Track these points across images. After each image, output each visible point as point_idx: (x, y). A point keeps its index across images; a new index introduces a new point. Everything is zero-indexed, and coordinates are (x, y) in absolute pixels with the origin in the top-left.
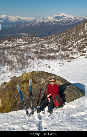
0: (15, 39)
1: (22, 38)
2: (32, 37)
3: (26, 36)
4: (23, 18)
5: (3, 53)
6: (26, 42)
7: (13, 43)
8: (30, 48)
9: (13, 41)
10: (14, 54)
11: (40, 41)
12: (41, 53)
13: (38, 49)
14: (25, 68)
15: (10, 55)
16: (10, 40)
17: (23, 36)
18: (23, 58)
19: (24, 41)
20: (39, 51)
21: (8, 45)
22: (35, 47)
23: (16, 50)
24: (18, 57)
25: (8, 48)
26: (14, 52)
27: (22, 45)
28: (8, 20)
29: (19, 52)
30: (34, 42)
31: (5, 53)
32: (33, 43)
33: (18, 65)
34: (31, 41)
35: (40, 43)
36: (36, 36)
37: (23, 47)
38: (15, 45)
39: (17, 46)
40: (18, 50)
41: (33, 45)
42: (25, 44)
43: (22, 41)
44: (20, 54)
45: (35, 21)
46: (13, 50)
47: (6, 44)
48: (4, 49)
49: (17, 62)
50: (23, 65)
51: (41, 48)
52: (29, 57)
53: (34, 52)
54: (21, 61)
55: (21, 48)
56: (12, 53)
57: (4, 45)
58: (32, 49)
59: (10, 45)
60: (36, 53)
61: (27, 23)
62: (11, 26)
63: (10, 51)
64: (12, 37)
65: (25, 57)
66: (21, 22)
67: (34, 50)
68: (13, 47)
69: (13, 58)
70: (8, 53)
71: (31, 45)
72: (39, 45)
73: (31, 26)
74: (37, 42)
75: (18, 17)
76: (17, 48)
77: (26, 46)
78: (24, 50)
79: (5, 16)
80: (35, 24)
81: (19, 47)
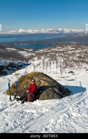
0: (65, 46)
1: (70, 46)
2: (79, 45)
3: (74, 44)
4: (75, 30)
5: (55, 55)
6: (74, 49)
7: (63, 49)
8: (75, 53)
9: (64, 47)
10: (63, 57)
11: (85, 48)
12: (83, 58)
13: (82, 54)
14: (67, 68)
15: (60, 57)
16: (62, 46)
17: (72, 44)
18: (68, 60)
19: (72, 47)
20: (82, 56)
21: (60, 50)
22: (80, 53)
23: (65, 54)
24: (65, 59)
25: (60, 52)
26: (63, 55)
27: (69, 51)
28: (63, 32)
29: (67, 55)
30: (80, 48)
31: (56, 55)
32: (78, 50)
33: (63, 65)
34: (77, 48)
35: (85, 50)
36: (82, 44)
37: (70, 52)
38: (65, 50)
39: (66, 51)
40: (66, 54)
41: (79, 51)
42: (72, 50)
43: (70, 47)
44: (67, 57)
45: (84, 33)
46: (62, 54)
47: (58, 49)
48: (56, 52)
49: (63, 62)
50: (66, 66)
51: (84, 54)
52: (73, 60)
53: (78, 57)
54: (66, 62)
55: (68, 53)
56: (61, 56)
57: (57, 50)
58: (77, 54)
59: (61, 50)
60: (80, 57)
61: (77, 34)
62: (64, 36)
63: (60, 54)
64: (64, 44)
65: (70, 60)
66: (73, 33)
67: (78, 55)
68: (63, 52)
69: (61, 59)
70: (58, 55)
71: (77, 51)
72: (83, 52)
73: (80, 37)
74: (82, 49)
75: (71, 29)
76: (66, 52)
77: (73, 51)
78: (70, 54)
79: (62, 29)
80: (83, 35)
81: (67, 52)
